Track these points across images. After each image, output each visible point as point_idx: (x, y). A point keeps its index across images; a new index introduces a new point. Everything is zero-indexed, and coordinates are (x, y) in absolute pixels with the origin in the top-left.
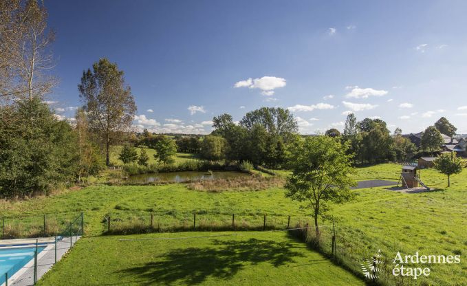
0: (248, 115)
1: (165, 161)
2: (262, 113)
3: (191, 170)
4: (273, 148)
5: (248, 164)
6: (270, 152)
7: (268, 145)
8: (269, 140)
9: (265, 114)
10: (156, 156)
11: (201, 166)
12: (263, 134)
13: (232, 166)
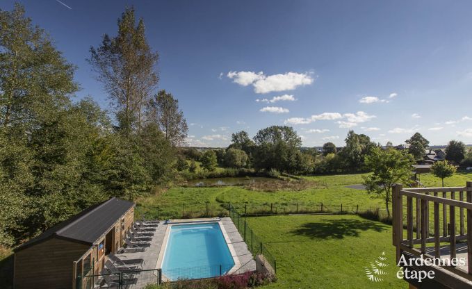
0: (261, 132)
1: (209, 169)
2: (272, 130)
3: (230, 176)
4: (293, 159)
5: (275, 171)
6: (290, 161)
7: (289, 156)
8: (289, 152)
9: (274, 131)
10: (201, 166)
11: (238, 173)
12: (285, 147)
13: (262, 173)
